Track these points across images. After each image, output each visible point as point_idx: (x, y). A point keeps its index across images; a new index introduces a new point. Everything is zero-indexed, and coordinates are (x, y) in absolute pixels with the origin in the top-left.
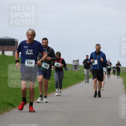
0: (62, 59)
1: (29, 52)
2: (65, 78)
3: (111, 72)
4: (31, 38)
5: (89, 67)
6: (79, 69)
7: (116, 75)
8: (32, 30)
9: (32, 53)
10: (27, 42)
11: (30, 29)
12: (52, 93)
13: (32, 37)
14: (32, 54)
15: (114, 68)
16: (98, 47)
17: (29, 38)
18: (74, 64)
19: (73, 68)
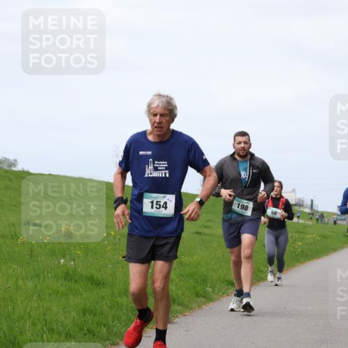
0: (285, 200)
1: (156, 169)
4: (160, 123)
8: (164, 96)
9: (167, 171)
10: (151, 138)
11: (159, 96)
13: (164, 121)
14: (165, 174)
17: (156, 125)
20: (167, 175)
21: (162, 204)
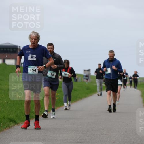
0: (70, 68)
1: (32, 57)
2: (75, 90)
3: (128, 83)
4: (34, 42)
5: (101, 77)
6: (91, 79)
7: (133, 87)
10: (31, 47)
11: (34, 32)
12: (59, 107)
14: (35, 59)
15: (131, 78)
16: (111, 54)
17: (33, 43)
18: (85, 75)
19: (84, 79)
20: (36, 60)
21: (34, 70)
